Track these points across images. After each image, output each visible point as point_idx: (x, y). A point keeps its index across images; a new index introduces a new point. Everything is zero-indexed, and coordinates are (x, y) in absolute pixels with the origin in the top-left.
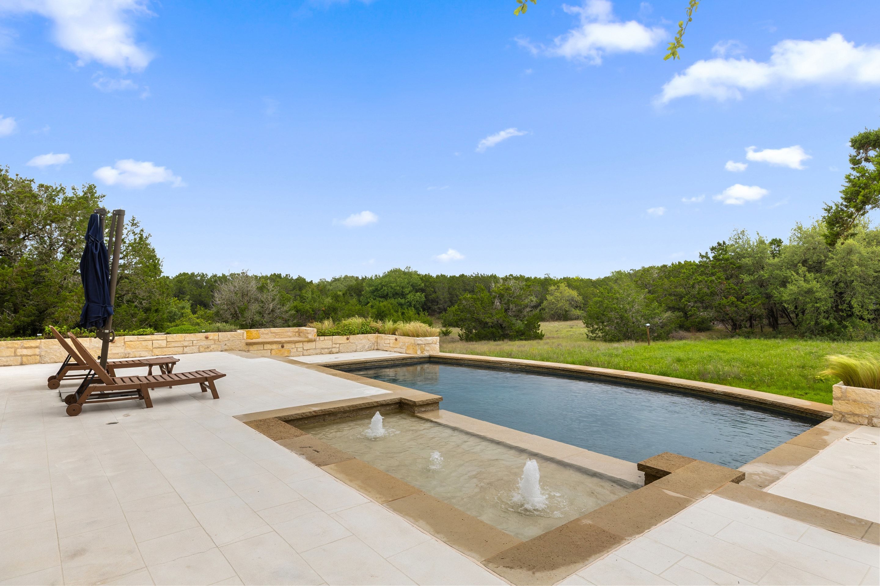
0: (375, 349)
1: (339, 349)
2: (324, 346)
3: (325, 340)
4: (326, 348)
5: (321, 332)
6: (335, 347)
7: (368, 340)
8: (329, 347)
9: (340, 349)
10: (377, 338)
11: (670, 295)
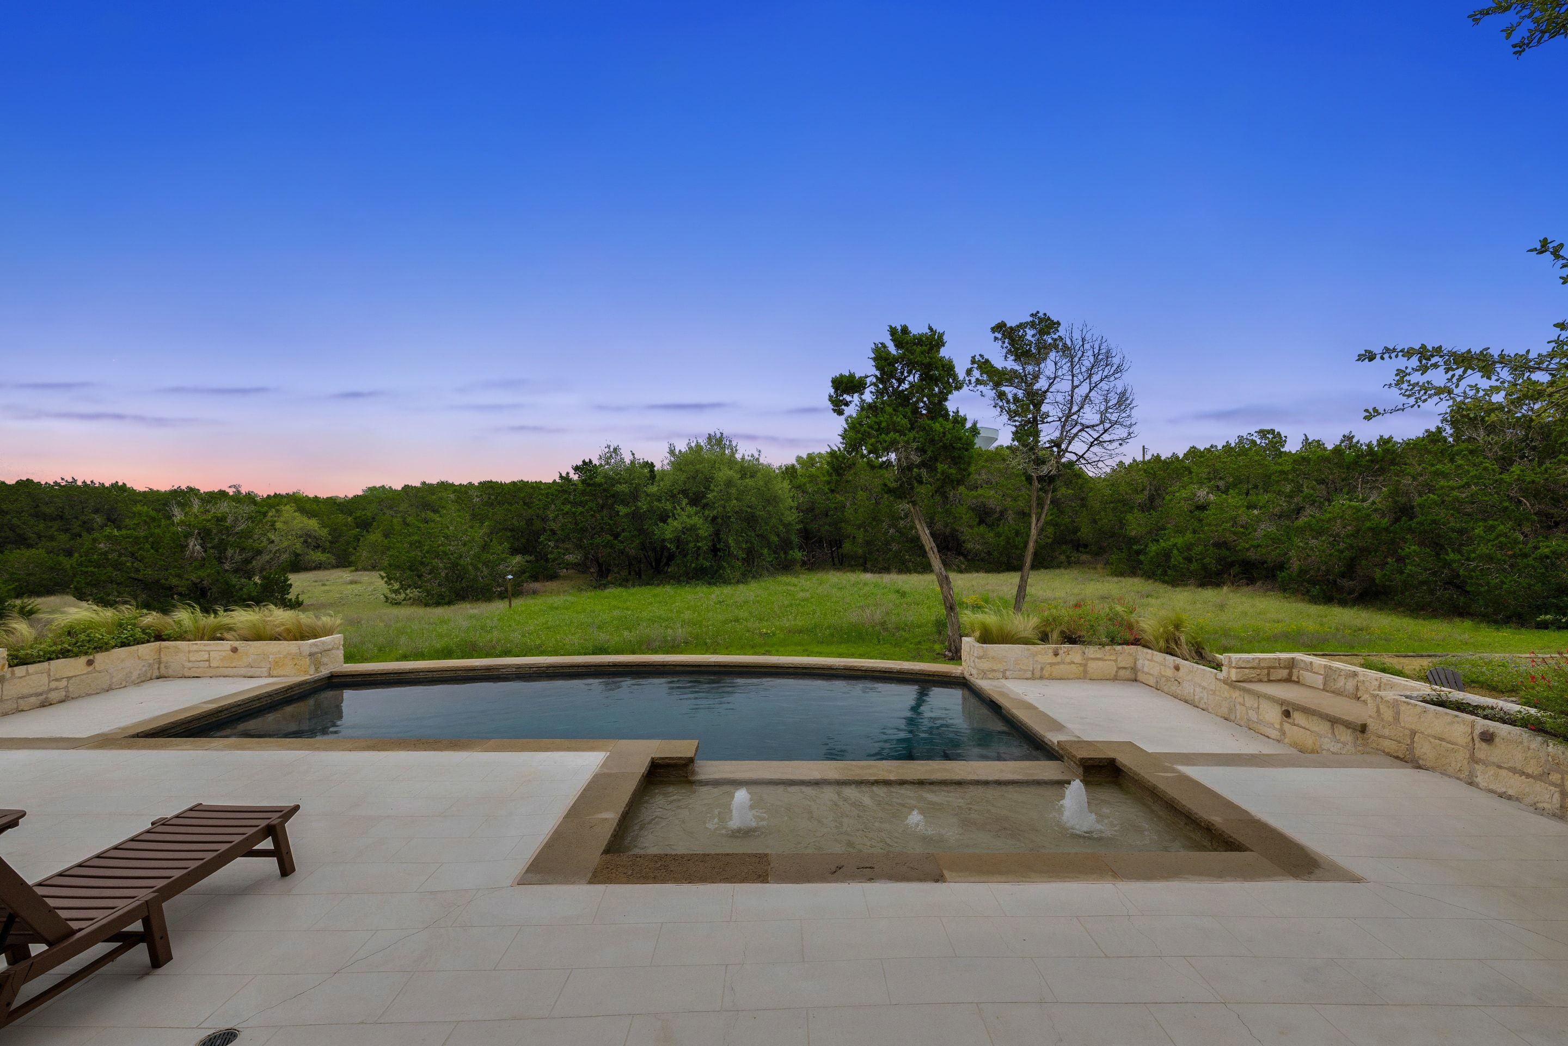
0: (154, 676)
1: (67, 691)
2: (26, 691)
3: (28, 674)
4: (31, 695)
5: (16, 657)
6: (56, 689)
7: (139, 658)
8: (39, 690)
9: (71, 689)
10: (160, 650)
11: (506, 529)
